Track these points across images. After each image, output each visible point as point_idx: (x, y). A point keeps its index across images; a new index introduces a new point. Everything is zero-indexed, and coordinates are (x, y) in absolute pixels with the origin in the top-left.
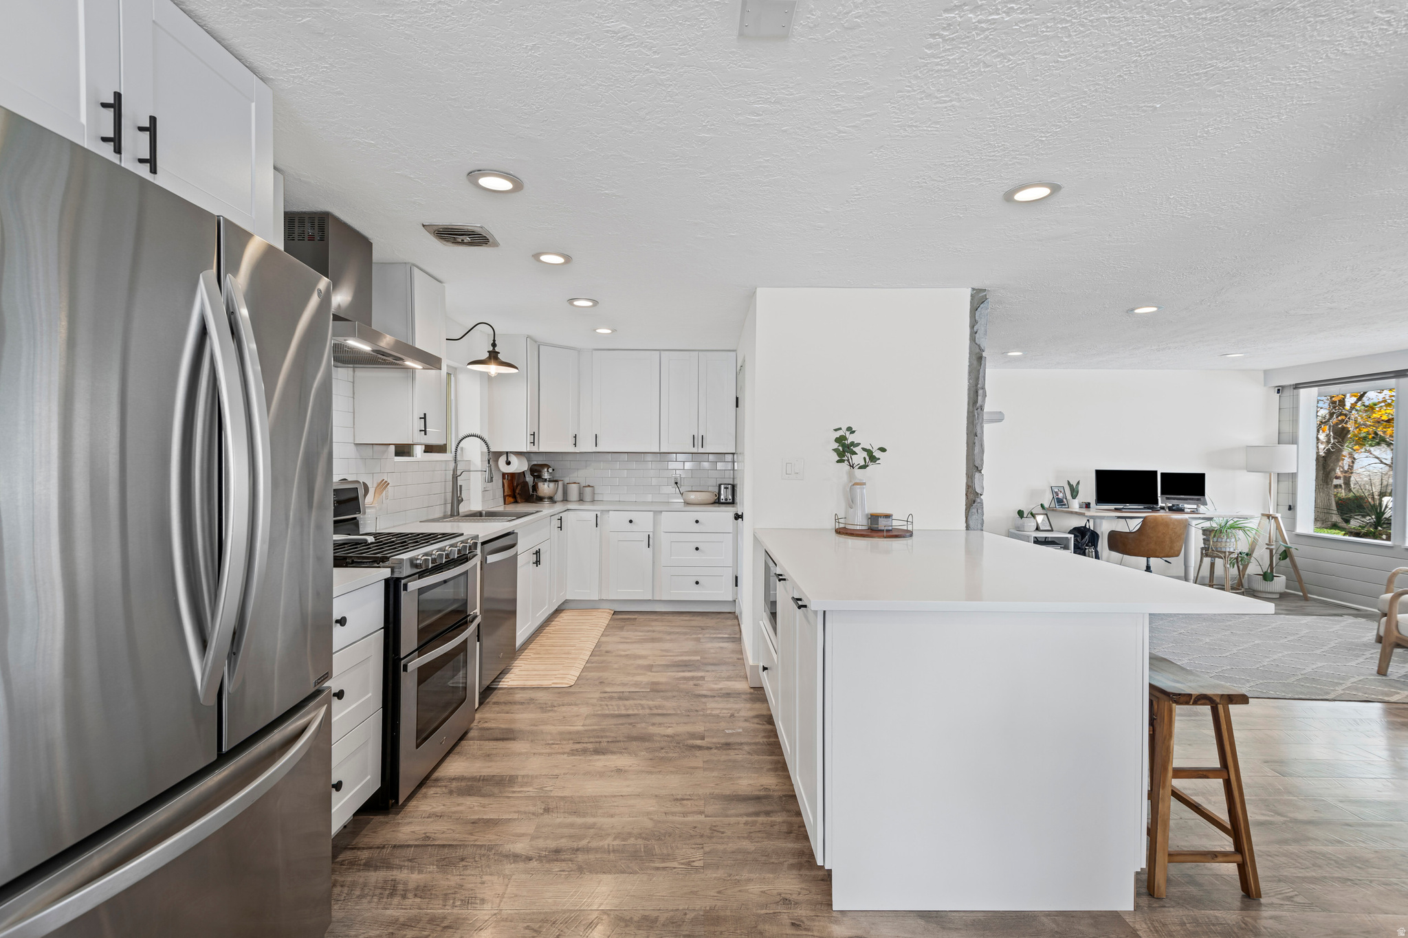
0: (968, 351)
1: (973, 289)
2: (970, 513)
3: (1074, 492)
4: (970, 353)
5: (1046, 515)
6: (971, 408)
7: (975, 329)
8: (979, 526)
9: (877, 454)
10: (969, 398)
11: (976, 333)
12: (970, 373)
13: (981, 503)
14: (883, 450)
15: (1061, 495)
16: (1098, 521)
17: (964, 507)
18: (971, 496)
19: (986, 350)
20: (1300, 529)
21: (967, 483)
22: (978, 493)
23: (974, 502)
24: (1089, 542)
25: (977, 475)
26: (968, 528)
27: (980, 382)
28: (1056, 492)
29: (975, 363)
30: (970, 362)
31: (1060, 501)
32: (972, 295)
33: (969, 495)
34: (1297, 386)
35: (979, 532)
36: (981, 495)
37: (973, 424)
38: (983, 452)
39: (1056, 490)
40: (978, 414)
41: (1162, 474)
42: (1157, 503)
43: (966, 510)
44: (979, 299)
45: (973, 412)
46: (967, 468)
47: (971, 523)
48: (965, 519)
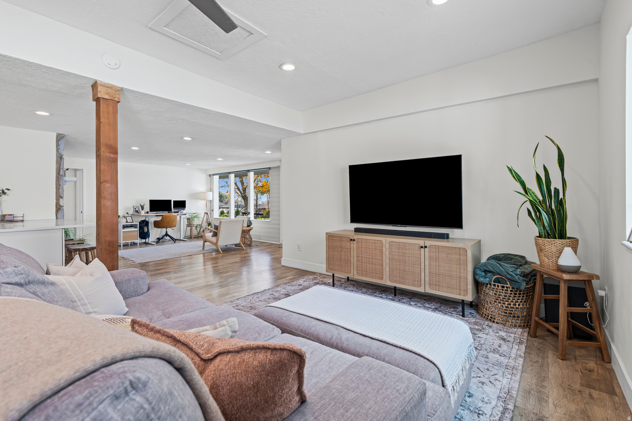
0: (56, 155)
1: (58, 133)
2: (58, 213)
3: (143, 208)
4: (57, 156)
5: (131, 217)
6: (57, 175)
7: (59, 147)
8: (62, 217)
9: (6, 191)
10: (56, 172)
11: (59, 149)
12: (57, 163)
13: (63, 209)
14: (8, 190)
15: (137, 209)
16: (149, 217)
17: (55, 211)
18: (58, 207)
19: (64, 155)
20: (215, 217)
21: (56, 202)
22: (61, 206)
23: (60, 209)
24: (145, 225)
25: (61, 199)
26: (57, 218)
27: (61, 166)
28: (135, 208)
29: (59, 160)
30: (56, 159)
31: (137, 211)
32: (57, 136)
33: (57, 206)
34: (213, 175)
35: (62, 220)
36: (63, 206)
37: (59, 181)
38: (63, 191)
39: (135, 207)
40: (61, 178)
41: (174, 201)
42: (171, 210)
43: (56, 212)
44: (60, 138)
45: (59, 177)
46: (56, 197)
47: (58, 216)
48: (55, 215)
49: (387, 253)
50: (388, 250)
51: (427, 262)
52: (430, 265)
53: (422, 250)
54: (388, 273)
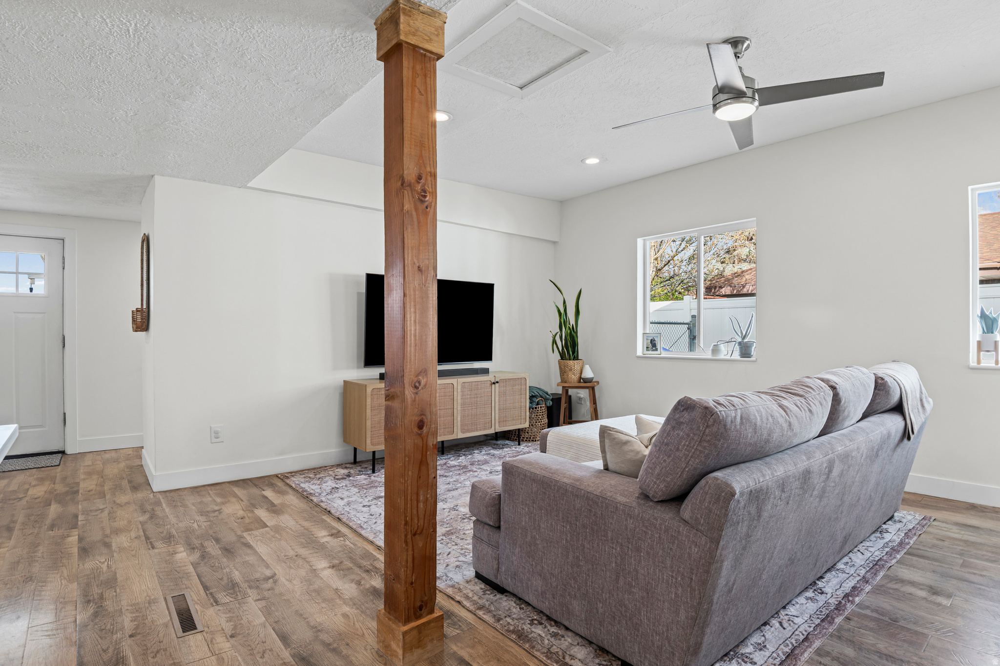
49: (459, 398)
50: (460, 394)
51: (497, 399)
52: (499, 402)
53: (493, 386)
54: (459, 423)
